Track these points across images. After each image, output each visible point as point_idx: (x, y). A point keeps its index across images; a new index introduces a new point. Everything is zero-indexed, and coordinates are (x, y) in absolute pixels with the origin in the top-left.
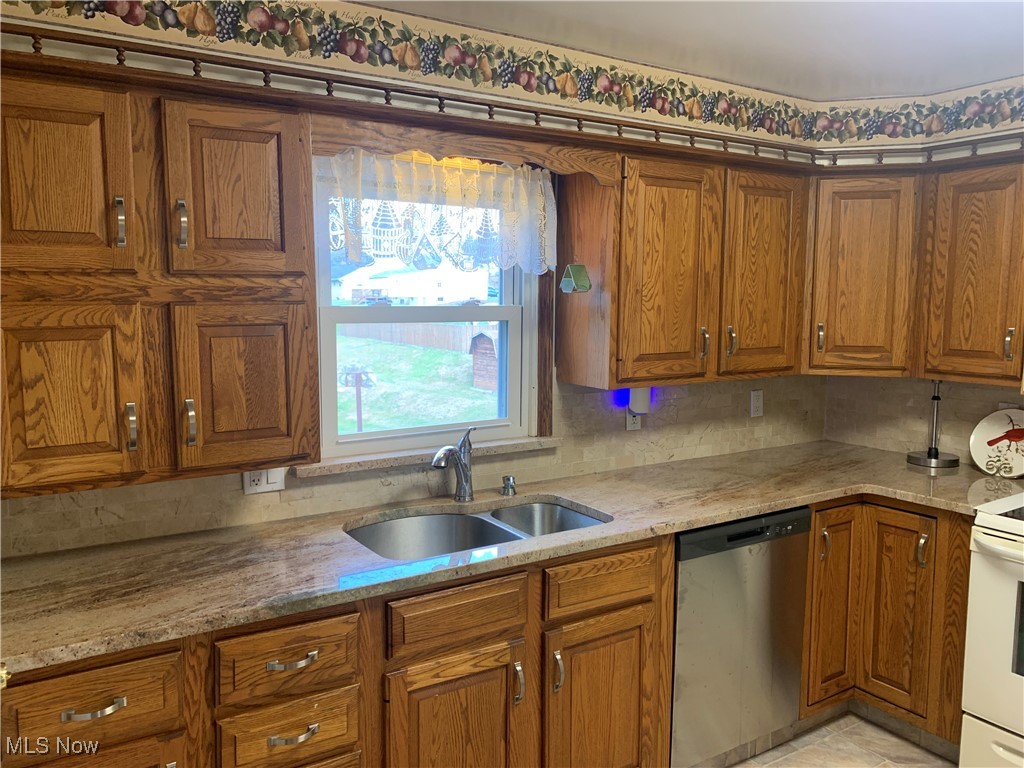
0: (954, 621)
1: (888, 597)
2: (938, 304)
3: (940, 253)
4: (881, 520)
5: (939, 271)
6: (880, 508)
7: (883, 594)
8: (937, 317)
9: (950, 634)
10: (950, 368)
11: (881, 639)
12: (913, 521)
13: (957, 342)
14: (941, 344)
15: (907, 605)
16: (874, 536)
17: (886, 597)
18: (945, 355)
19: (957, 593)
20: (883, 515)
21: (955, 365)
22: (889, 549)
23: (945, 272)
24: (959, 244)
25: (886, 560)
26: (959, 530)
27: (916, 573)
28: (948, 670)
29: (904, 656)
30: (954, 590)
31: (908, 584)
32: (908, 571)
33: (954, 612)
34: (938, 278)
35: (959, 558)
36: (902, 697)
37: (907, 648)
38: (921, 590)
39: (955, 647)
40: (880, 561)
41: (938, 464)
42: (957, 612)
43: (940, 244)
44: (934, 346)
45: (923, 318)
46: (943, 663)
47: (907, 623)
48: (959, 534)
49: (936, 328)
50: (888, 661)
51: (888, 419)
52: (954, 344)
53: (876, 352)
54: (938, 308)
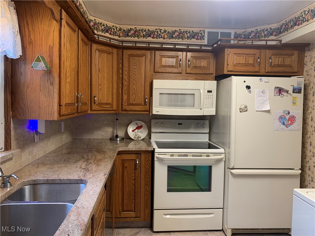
0: (147, 184)
1: (127, 184)
2: (125, 90)
3: (125, 74)
4: (123, 159)
5: (125, 80)
6: (122, 155)
7: (125, 183)
8: (125, 94)
9: (146, 188)
10: (130, 109)
11: (125, 198)
12: (133, 157)
13: (131, 101)
14: (126, 102)
15: (133, 184)
16: (121, 164)
17: (126, 184)
18: (128, 105)
19: (148, 175)
20: (124, 157)
21: (131, 108)
22: (126, 167)
23: (127, 80)
24: (131, 72)
25: (125, 172)
26: (147, 156)
27: (135, 173)
28: (146, 199)
29: (132, 200)
30: (147, 174)
31: (133, 177)
32: (133, 173)
33: (147, 181)
34: (125, 82)
35: (148, 164)
36: (133, 214)
37: (133, 198)
38: (137, 177)
39: (148, 191)
40: (123, 172)
41: (120, 139)
42: (148, 181)
43: (125, 72)
44: (125, 103)
45: (120, 94)
46: (145, 197)
47: (133, 189)
48: (147, 157)
49: (125, 97)
50: (127, 204)
51: (98, 128)
52: (131, 102)
53: (109, 105)
54: (125, 91)
